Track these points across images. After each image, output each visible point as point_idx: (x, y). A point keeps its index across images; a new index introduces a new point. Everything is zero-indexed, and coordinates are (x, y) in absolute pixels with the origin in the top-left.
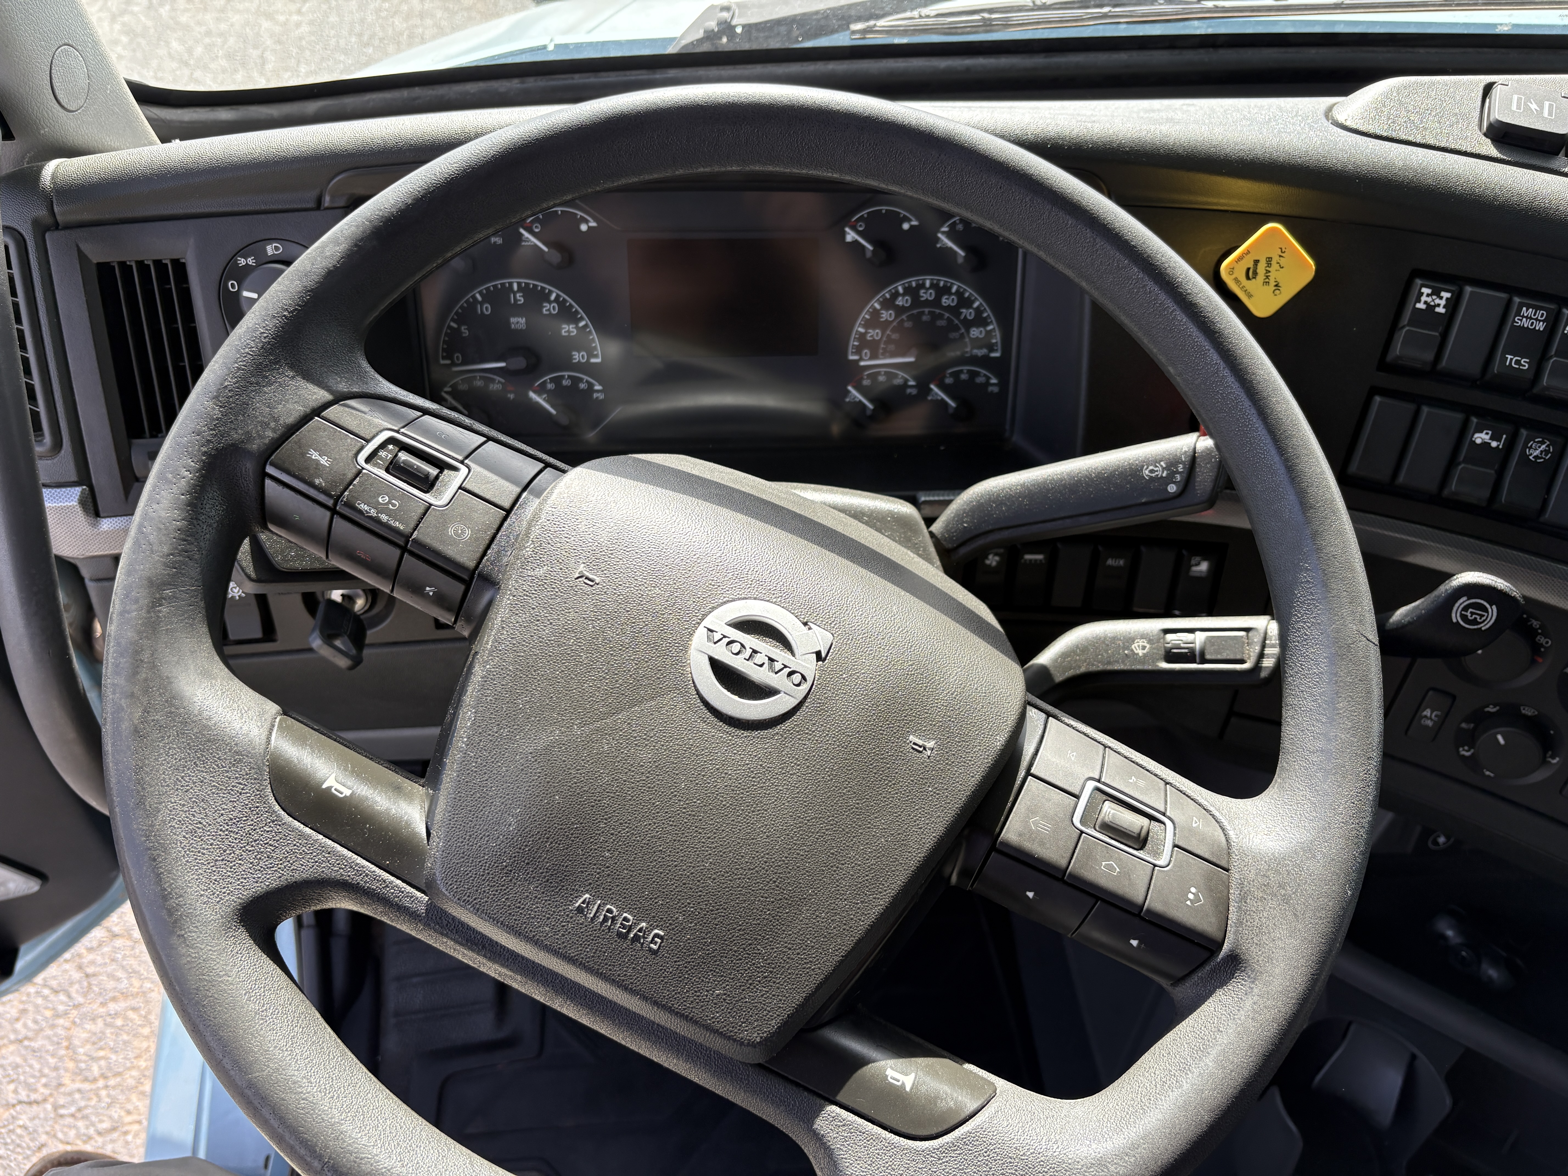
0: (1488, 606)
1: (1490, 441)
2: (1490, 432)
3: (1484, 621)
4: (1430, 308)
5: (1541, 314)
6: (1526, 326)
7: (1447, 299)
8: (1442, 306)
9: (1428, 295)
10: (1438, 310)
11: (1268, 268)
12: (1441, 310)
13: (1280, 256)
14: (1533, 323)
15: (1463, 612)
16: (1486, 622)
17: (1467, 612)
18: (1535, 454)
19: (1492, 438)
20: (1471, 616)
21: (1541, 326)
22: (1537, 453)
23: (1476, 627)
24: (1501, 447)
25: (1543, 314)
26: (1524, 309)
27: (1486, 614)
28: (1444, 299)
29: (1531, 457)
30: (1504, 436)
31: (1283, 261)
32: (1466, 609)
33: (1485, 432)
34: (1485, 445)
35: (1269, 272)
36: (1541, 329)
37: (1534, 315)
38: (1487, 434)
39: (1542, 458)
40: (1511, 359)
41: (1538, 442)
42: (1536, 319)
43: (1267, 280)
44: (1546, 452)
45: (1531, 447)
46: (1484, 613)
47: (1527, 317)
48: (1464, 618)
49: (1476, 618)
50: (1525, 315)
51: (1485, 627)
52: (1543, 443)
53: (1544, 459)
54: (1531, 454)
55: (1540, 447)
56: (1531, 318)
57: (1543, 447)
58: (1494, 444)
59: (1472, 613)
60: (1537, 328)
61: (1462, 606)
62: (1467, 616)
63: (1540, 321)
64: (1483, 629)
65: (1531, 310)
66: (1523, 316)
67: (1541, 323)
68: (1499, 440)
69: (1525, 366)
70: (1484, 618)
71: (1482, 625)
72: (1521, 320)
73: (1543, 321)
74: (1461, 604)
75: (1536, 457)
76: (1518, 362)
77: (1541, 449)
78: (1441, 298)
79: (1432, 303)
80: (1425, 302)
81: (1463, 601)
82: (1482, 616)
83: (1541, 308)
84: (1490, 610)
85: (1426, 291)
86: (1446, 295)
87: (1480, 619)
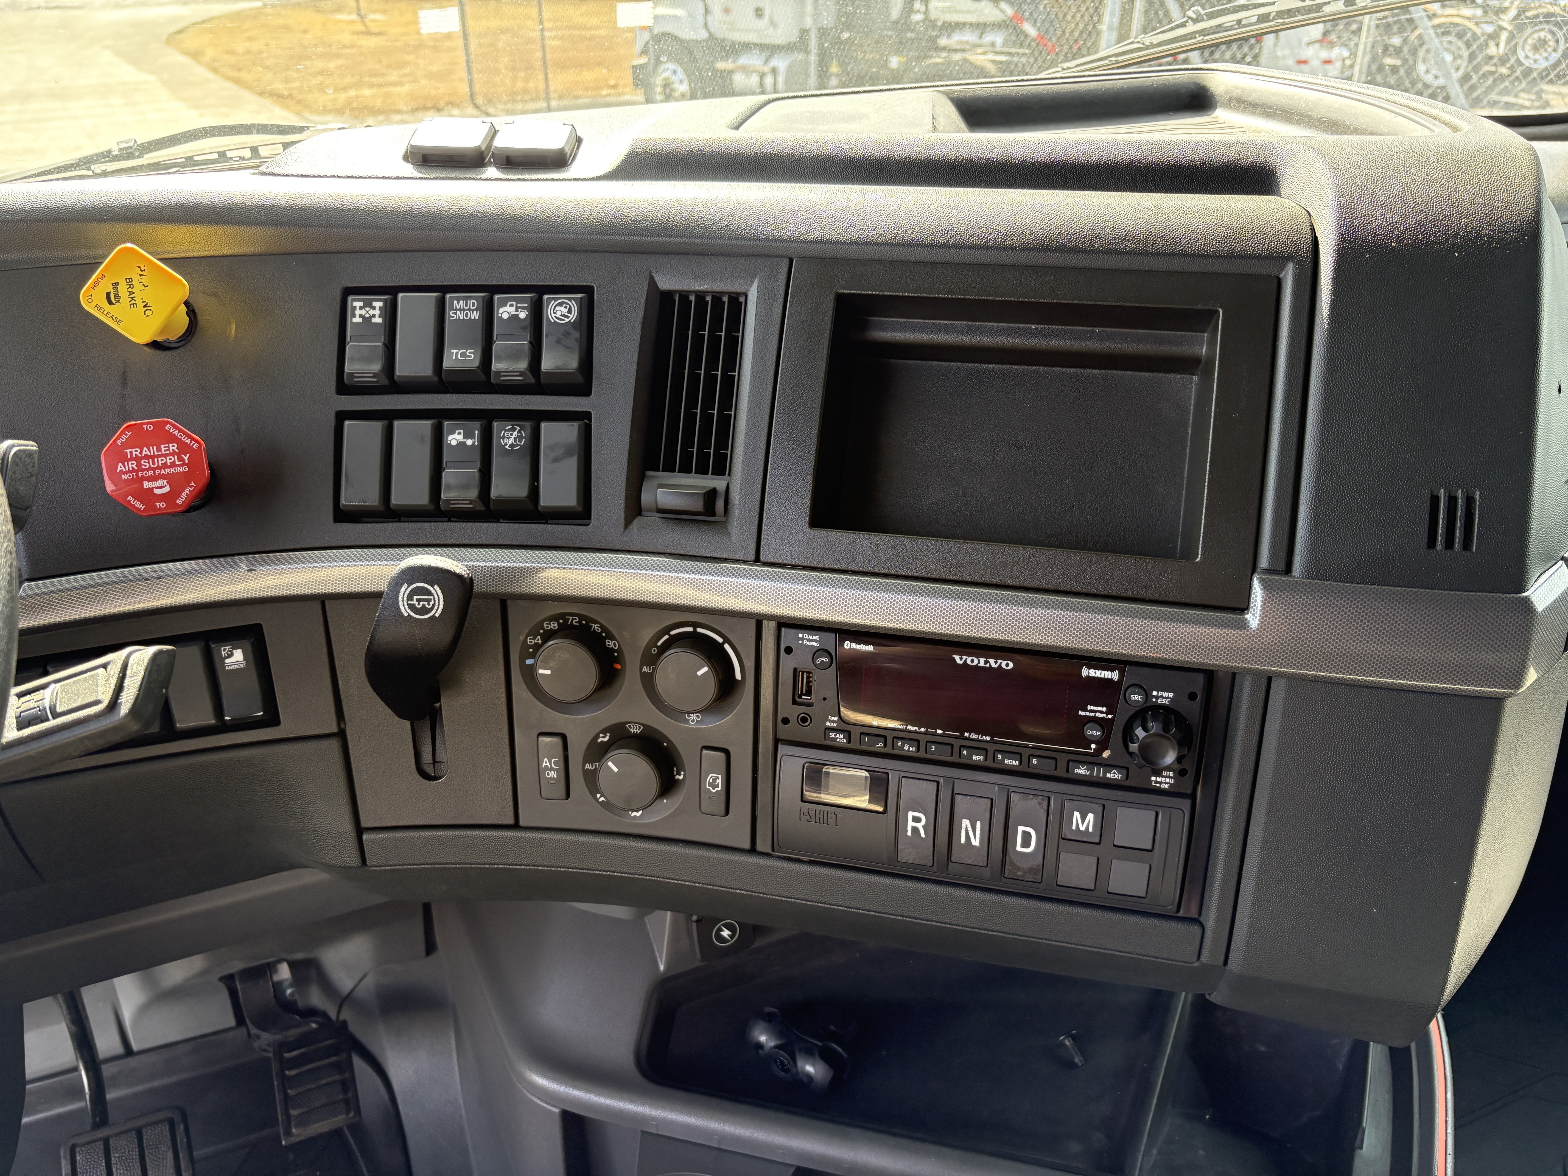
0: (429, 587)
1: (465, 440)
2: (462, 431)
3: (434, 605)
4: (367, 320)
5: (472, 303)
6: (461, 318)
7: (380, 308)
8: (377, 316)
9: (361, 308)
10: (374, 320)
11: (130, 290)
12: (378, 320)
13: (140, 275)
14: (467, 313)
15: (409, 602)
16: (436, 607)
17: (412, 601)
18: (510, 443)
19: (465, 437)
20: (419, 604)
21: (475, 315)
22: (511, 441)
23: (429, 616)
24: (476, 443)
25: (473, 303)
26: (455, 302)
27: (432, 597)
28: (377, 308)
29: (507, 447)
30: (477, 432)
31: (144, 280)
32: (410, 598)
33: (457, 432)
34: (461, 445)
35: (134, 293)
36: (477, 318)
37: (466, 306)
38: (459, 433)
39: (517, 445)
40: (457, 353)
41: (508, 430)
42: (469, 310)
43: (133, 302)
44: (520, 437)
45: (504, 437)
46: (429, 597)
47: (460, 310)
48: (412, 607)
49: (424, 605)
50: (458, 307)
51: (438, 612)
52: (513, 429)
53: (520, 445)
54: (506, 444)
55: (512, 434)
56: (464, 310)
57: (515, 433)
58: (469, 442)
59: (419, 601)
60: (473, 318)
61: (406, 595)
62: (414, 604)
63: (473, 310)
64: (437, 615)
65: (461, 302)
66: (456, 310)
67: (475, 312)
68: (472, 437)
69: (471, 356)
70: (432, 603)
71: (434, 611)
72: (456, 314)
73: (476, 310)
74: (404, 594)
75: (512, 445)
76: (463, 355)
77: (514, 436)
78: (374, 308)
79: (367, 315)
80: (361, 316)
81: (405, 590)
82: (428, 601)
83: (470, 298)
84: (433, 592)
85: (358, 304)
86: (378, 304)
87: (429, 605)
